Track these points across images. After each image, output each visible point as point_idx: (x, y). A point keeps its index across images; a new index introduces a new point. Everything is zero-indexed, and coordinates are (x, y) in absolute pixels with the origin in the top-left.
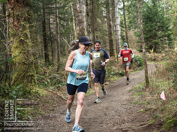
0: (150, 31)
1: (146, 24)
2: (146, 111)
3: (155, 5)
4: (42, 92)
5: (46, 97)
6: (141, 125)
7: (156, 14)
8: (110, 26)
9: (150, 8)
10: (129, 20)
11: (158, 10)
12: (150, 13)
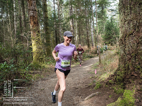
0: (109, 34)
1: (107, 31)
2: (92, 78)
3: (112, 22)
4: (47, 66)
5: (49, 69)
6: (86, 86)
7: (112, 26)
8: (87, 33)
9: (109, 23)
10: (99, 29)
11: (113, 24)
12: (109, 26)
